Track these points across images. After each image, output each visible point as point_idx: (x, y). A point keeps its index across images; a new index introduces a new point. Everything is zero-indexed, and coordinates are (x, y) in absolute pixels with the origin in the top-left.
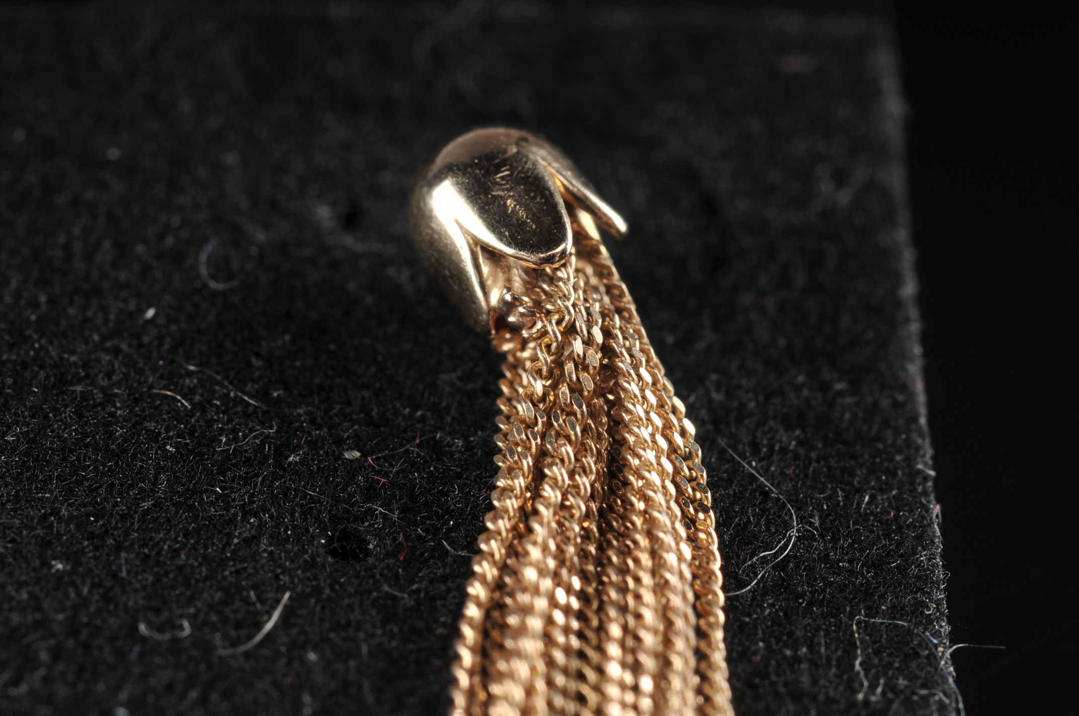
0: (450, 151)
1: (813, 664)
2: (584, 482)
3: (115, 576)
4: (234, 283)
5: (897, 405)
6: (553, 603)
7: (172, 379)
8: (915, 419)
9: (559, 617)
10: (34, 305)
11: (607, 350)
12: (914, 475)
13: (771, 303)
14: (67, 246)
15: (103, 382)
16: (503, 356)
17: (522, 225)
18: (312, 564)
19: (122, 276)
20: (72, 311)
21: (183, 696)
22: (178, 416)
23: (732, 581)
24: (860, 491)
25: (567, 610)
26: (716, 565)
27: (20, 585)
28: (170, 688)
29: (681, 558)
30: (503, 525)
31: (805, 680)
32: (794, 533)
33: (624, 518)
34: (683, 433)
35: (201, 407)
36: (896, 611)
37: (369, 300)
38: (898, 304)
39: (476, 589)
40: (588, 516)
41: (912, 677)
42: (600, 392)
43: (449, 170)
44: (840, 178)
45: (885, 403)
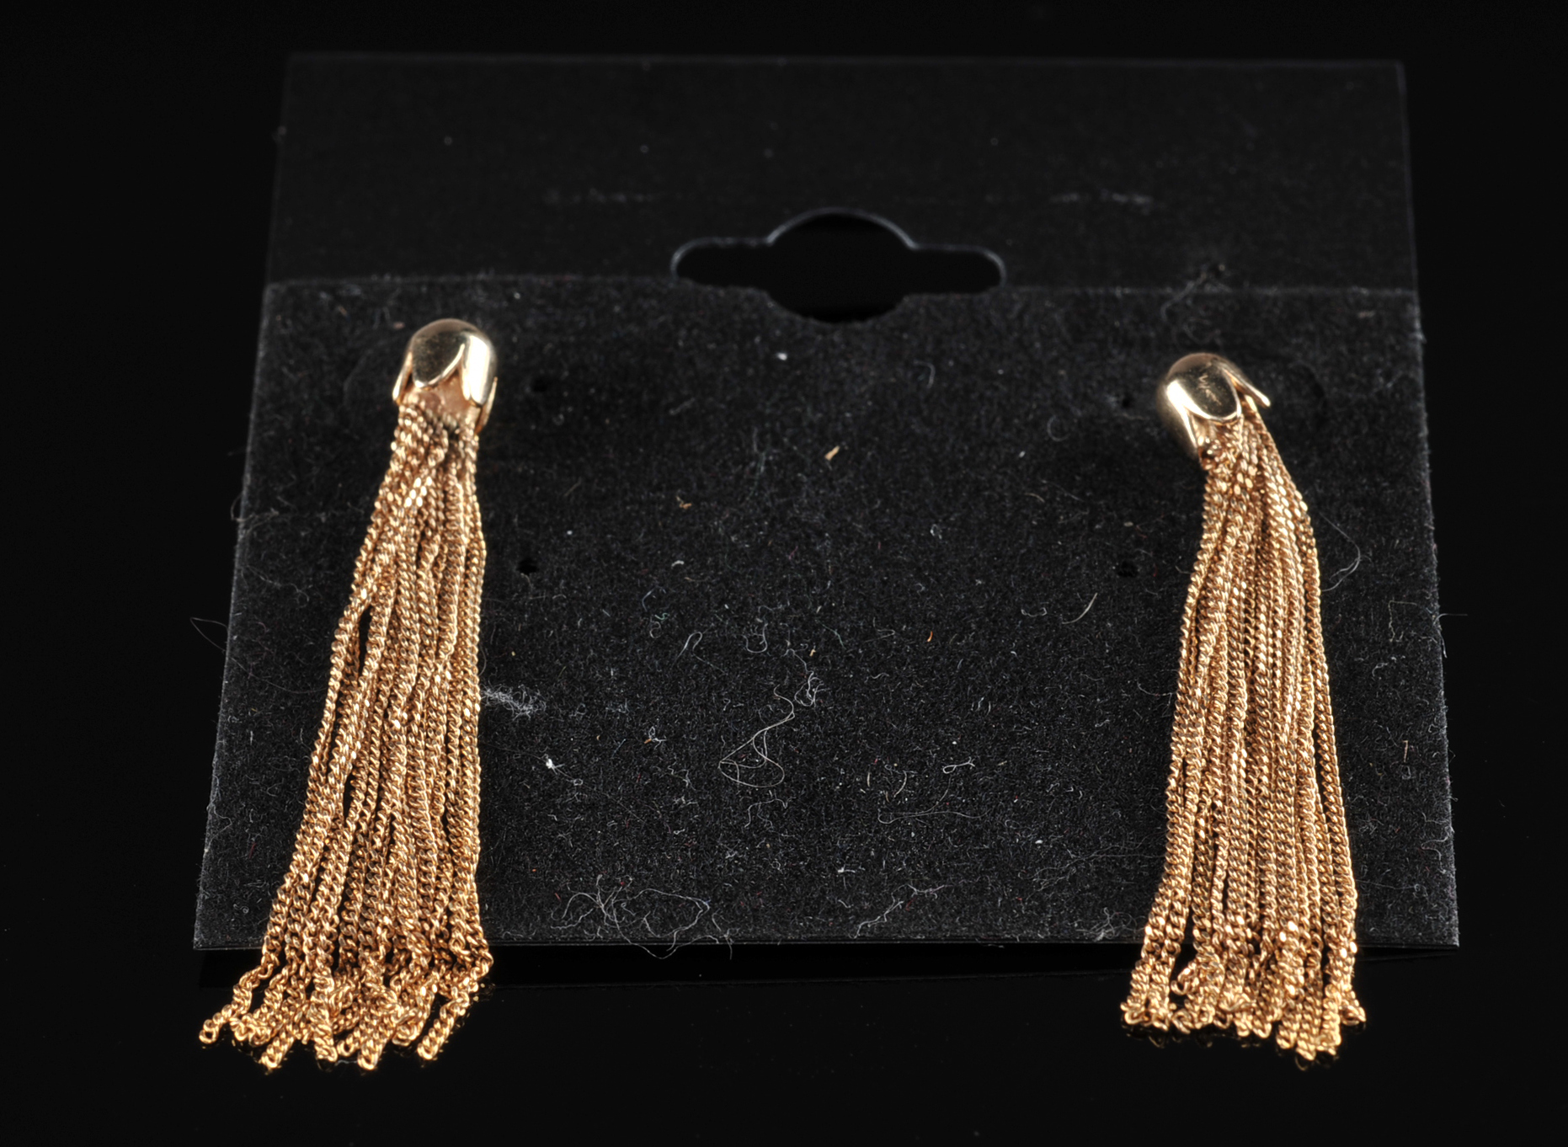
0: (1177, 366)
1: (1368, 625)
2: (1248, 535)
3: (1008, 587)
4: (1066, 438)
5: (1415, 493)
6: (1231, 593)
7: (1035, 487)
8: (1425, 500)
9: (1235, 602)
10: (962, 451)
11: (1260, 467)
12: (1423, 529)
13: (1349, 443)
14: (978, 420)
15: (999, 489)
16: (1206, 472)
17: (1214, 403)
18: (1108, 579)
19: (1007, 435)
20: (982, 454)
21: (1045, 644)
22: (1038, 506)
23: (1325, 583)
24: (1394, 538)
25: (1239, 599)
26: (1317, 576)
27: (960, 592)
28: (1037, 641)
29: (1297, 572)
30: (1206, 557)
31: (1363, 633)
32: (1358, 560)
33: (1269, 553)
34: (1300, 509)
35: (1050, 501)
36: (1411, 598)
37: (1136, 445)
38: (1418, 441)
39: (1193, 589)
40: (1250, 551)
41: (1418, 631)
42: (1256, 489)
43: (1177, 375)
44: (1388, 376)
45: (1409, 492)
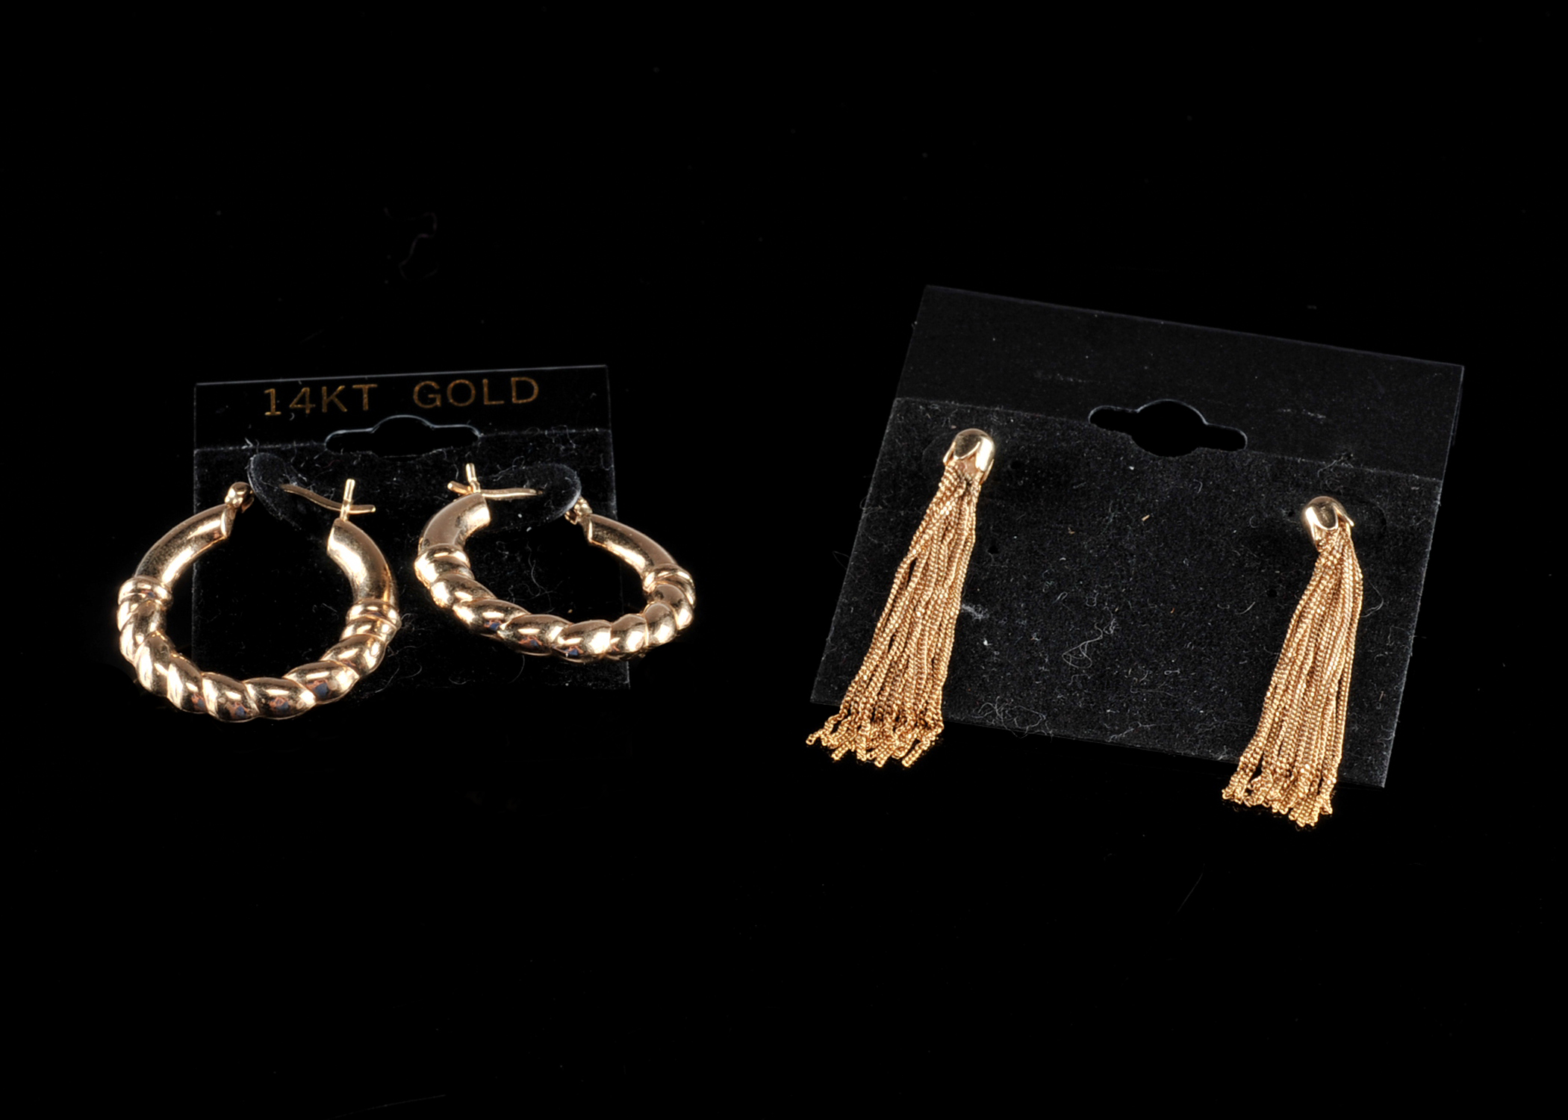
0: (1313, 501)
1: (1378, 635)
2: (1330, 586)
3: (1214, 593)
4: (1257, 527)
5: (1416, 577)
6: (1316, 612)
7: (1237, 548)
8: (1421, 581)
9: (1317, 616)
10: (1207, 526)
11: (1342, 554)
12: (1416, 595)
13: (1391, 549)
14: (1218, 512)
15: (1220, 547)
16: (1319, 553)
17: (1326, 521)
18: (1262, 596)
19: (1230, 521)
20: (1216, 529)
21: (1225, 622)
22: (1236, 557)
23: (1362, 613)
24: (1401, 597)
25: (1319, 615)
26: (1359, 609)
27: (1191, 592)
28: (1222, 620)
29: (1349, 606)
31: (1375, 639)
32: (1381, 605)
33: (1338, 595)
34: (1359, 577)
35: (1243, 556)
36: (1402, 626)
37: (1291, 535)
38: (1425, 553)
39: (1299, 607)
40: (1330, 593)
41: (1401, 642)
42: (1338, 564)
43: (1311, 505)
44: (1418, 520)
45: (1414, 577)
